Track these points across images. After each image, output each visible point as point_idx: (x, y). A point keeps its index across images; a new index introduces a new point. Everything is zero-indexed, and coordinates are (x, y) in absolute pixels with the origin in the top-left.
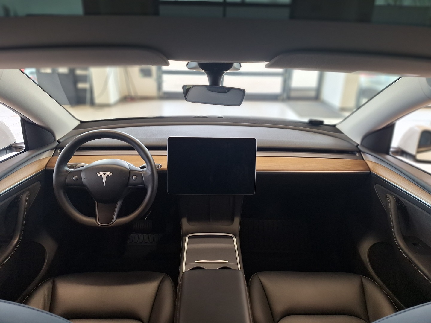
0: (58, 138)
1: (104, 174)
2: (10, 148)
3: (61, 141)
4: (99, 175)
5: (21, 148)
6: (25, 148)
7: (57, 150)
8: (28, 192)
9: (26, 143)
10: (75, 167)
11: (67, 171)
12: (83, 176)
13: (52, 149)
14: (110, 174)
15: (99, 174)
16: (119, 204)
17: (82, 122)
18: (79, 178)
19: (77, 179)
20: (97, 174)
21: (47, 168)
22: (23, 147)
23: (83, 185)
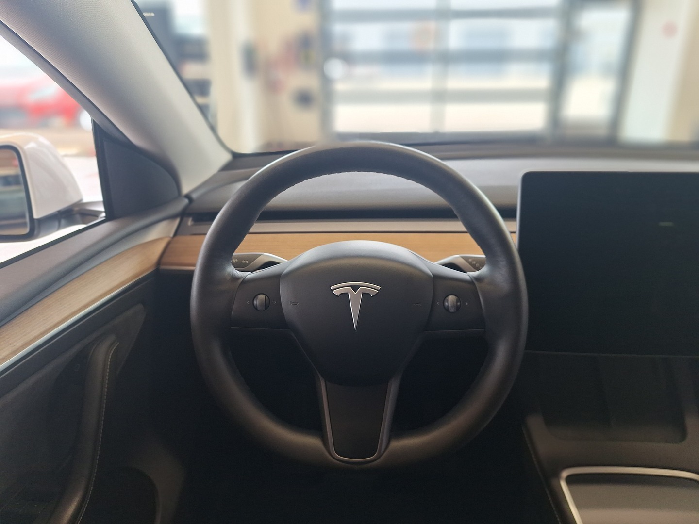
0: (186, 189)
1: (355, 288)
2: (69, 215)
3: (194, 196)
4: (337, 292)
5: (96, 214)
6: (104, 215)
7: (185, 219)
8: (112, 338)
9: (107, 202)
10: (249, 264)
11: (235, 279)
12: (285, 294)
13: (172, 217)
14: (373, 289)
15: (338, 290)
16: (393, 388)
17: (236, 156)
18: (273, 301)
19: (267, 305)
20: (332, 288)
21: (163, 267)
22: (101, 212)
23: (282, 323)
